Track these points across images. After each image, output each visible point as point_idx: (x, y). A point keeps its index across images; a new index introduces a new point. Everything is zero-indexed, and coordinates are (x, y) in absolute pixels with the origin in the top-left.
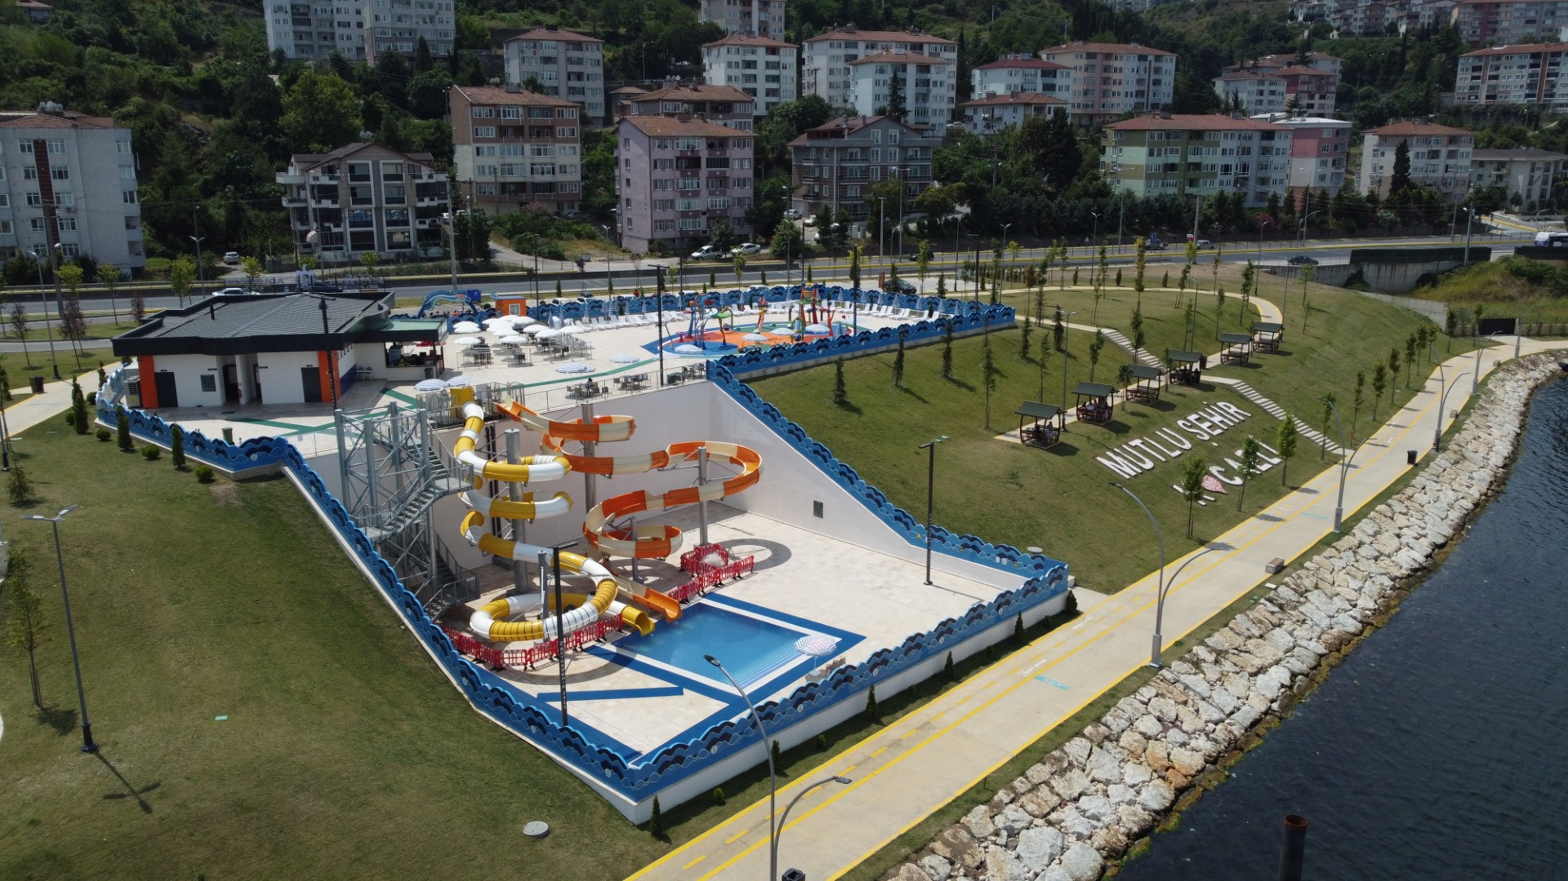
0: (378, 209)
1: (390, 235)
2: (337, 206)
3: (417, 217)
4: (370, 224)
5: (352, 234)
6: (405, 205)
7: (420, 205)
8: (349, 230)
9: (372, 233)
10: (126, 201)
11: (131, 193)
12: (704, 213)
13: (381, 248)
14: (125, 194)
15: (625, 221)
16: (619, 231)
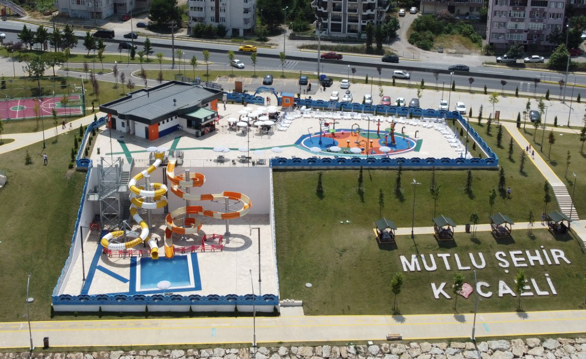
0: (345, 14)
1: (349, 26)
2: (326, 11)
3: (362, 19)
4: (340, 20)
6: (357, 13)
7: (364, 13)
8: (331, 22)
9: (341, 24)
12: (526, 31)
13: (344, 32)
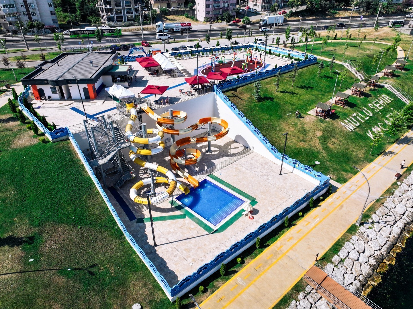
0: (124, 8)
1: (127, 17)
2: (111, 8)
3: (135, 11)
4: (121, 13)
5: (116, 16)
6: (131, 7)
7: (136, 7)
8: (115, 15)
9: (122, 16)
10: (49, 6)
11: (51, 3)
12: (221, 9)
13: (125, 21)
14: (49, 4)
15: (197, 11)
16: (196, 13)
